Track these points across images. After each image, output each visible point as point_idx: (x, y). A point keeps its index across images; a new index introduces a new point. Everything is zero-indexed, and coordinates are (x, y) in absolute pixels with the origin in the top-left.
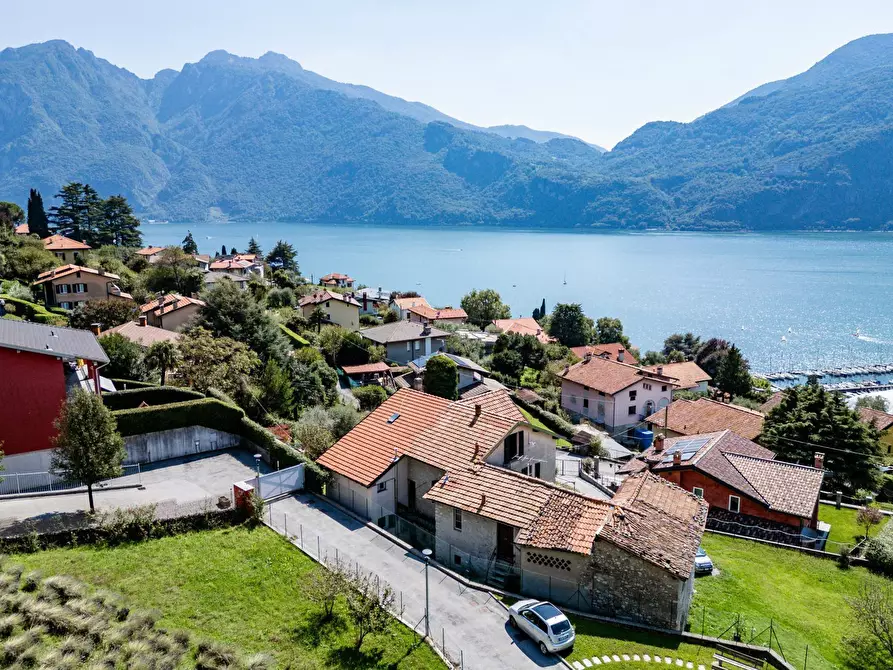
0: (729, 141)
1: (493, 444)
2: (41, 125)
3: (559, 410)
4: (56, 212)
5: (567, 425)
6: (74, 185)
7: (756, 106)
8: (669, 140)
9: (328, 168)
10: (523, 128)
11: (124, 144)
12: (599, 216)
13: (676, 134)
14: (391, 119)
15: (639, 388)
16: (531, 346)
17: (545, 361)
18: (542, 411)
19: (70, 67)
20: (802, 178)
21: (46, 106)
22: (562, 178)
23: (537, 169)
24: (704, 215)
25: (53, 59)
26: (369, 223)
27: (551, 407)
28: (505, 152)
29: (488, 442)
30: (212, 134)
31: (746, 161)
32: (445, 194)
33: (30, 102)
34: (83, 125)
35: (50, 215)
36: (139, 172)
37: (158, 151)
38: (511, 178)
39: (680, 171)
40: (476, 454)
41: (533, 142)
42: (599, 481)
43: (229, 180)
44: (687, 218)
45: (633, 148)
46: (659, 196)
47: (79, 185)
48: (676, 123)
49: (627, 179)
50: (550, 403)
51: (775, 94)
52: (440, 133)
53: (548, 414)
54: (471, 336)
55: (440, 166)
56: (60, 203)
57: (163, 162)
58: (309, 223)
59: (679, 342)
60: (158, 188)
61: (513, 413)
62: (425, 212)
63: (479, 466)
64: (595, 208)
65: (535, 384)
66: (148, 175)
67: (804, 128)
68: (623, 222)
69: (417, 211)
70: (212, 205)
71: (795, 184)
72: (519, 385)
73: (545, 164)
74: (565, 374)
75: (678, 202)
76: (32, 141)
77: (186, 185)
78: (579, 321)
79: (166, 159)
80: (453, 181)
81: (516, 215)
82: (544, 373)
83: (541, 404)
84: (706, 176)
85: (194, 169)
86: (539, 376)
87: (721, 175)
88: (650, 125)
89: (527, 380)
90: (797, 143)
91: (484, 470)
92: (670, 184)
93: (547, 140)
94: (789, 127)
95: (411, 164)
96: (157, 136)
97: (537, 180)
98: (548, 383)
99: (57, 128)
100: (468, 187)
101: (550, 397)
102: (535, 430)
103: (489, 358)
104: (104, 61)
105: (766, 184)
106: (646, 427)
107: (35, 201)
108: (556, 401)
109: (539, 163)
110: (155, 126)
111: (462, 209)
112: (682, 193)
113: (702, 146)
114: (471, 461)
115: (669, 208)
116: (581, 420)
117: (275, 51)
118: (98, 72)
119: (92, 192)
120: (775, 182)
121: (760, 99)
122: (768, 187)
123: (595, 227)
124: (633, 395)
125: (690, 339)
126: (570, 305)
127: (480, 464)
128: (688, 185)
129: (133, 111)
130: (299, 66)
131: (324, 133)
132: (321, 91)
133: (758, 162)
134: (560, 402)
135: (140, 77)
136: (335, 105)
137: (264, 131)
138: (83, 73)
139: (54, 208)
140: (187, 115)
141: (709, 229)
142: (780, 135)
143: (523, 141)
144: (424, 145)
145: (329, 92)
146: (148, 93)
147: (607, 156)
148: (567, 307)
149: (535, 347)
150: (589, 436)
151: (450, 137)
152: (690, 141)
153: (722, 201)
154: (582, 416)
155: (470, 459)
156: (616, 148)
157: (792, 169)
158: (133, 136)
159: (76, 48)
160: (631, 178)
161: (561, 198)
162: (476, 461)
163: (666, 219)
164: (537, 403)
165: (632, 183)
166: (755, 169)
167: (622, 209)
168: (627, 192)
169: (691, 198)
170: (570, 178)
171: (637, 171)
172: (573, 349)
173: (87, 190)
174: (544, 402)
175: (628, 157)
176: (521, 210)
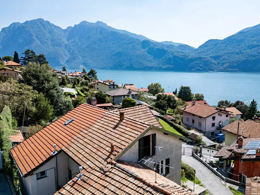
0: (235, 45)
1: (127, 145)
2: (35, 42)
3: (182, 124)
4: (23, 59)
5: (186, 130)
6: (28, 50)
7: (243, 34)
8: (216, 45)
9: (114, 54)
10: (171, 42)
11: (57, 47)
12: (194, 67)
13: (218, 43)
14: (132, 39)
15: (216, 115)
16: (171, 99)
17: (176, 105)
18: (174, 124)
19: (44, 26)
20: (258, 56)
21: (37, 37)
22: (183, 56)
23: (175, 53)
24: (227, 67)
25: (39, 23)
26: (125, 69)
27: (178, 123)
28: (165, 49)
29: (123, 143)
30: (81, 44)
31: (240, 51)
32: (147, 61)
33: (32, 35)
34: (46, 42)
35: (21, 60)
36: (61, 55)
37: (67, 49)
38: (167, 56)
39: (219, 54)
40: (111, 153)
41: (174, 46)
42: (201, 158)
43: (86, 57)
44: (221, 68)
45: (205, 47)
46: (213, 61)
47: (29, 50)
48: (218, 40)
49: (203, 56)
50: (178, 121)
51: (249, 31)
52: (146, 43)
53: (177, 125)
54: (149, 97)
55: (146, 53)
56: (24, 56)
57: (68, 52)
58: (108, 69)
59: (223, 103)
60: (66, 59)
61: (152, 121)
62: (141, 66)
63: (110, 166)
64: (192, 65)
65: (172, 114)
66: (63, 55)
67: (259, 41)
68: (201, 69)
69: (139, 66)
70: (81, 64)
71: (256, 58)
72: (166, 114)
73: (177, 52)
74: (184, 109)
75: (218, 63)
76: (32, 47)
77: (74, 58)
78: (189, 93)
79: (69, 51)
80: (150, 57)
81: (168, 67)
82: (176, 110)
83: (174, 121)
84: (228, 55)
85: (76, 54)
86: (174, 111)
87: (232, 55)
88: (210, 41)
89: (169, 112)
90: (256, 45)
91: (114, 171)
92: (216, 58)
93: (178, 45)
94: (254, 40)
95: (138, 52)
96: (67, 45)
97: (175, 57)
98: (178, 114)
99: (40, 43)
100: (154, 59)
101: (178, 119)
102: (166, 133)
103: (154, 103)
104: (53, 24)
105: (247, 57)
106: (219, 132)
107: (16, 55)
108: (181, 120)
109: (175, 52)
110: (66, 42)
111: (152, 65)
112: (220, 60)
113: (226, 46)
114: (105, 160)
115: (216, 65)
116: (191, 128)
117: (100, 21)
118: (51, 27)
119: (34, 52)
120: (249, 57)
121: (245, 32)
122: (247, 59)
123: (193, 71)
124: (214, 118)
125: (227, 102)
126: (186, 87)
127: (112, 164)
128: (222, 58)
129: (60, 38)
130: (106, 25)
131: (113, 44)
132: (112, 32)
133: (244, 51)
134: (182, 120)
135: (63, 29)
136: (116, 35)
137: (96, 43)
138: (47, 28)
139: (22, 58)
140: (75, 39)
141: (228, 71)
142: (251, 43)
143: (171, 45)
144: (142, 47)
145: (115, 32)
146: (64, 33)
147: (196, 50)
148: (185, 87)
149: (172, 99)
150: (196, 135)
151: (149, 45)
152: (222, 45)
153: (233, 63)
154: (191, 126)
155: (105, 157)
156: (199, 47)
157: (255, 53)
158: (60, 45)
159: (45, 21)
160: (204, 56)
161: (182, 62)
162: (109, 160)
163: (215, 68)
164: (172, 120)
165: (204, 57)
166: (243, 53)
167: (201, 65)
168: (203, 60)
169: (222, 62)
170: (185, 56)
171: (206, 54)
172: (187, 102)
173: (32, 52)
174: (175, 120)
175: (203, 50)
176: (170, 66)
